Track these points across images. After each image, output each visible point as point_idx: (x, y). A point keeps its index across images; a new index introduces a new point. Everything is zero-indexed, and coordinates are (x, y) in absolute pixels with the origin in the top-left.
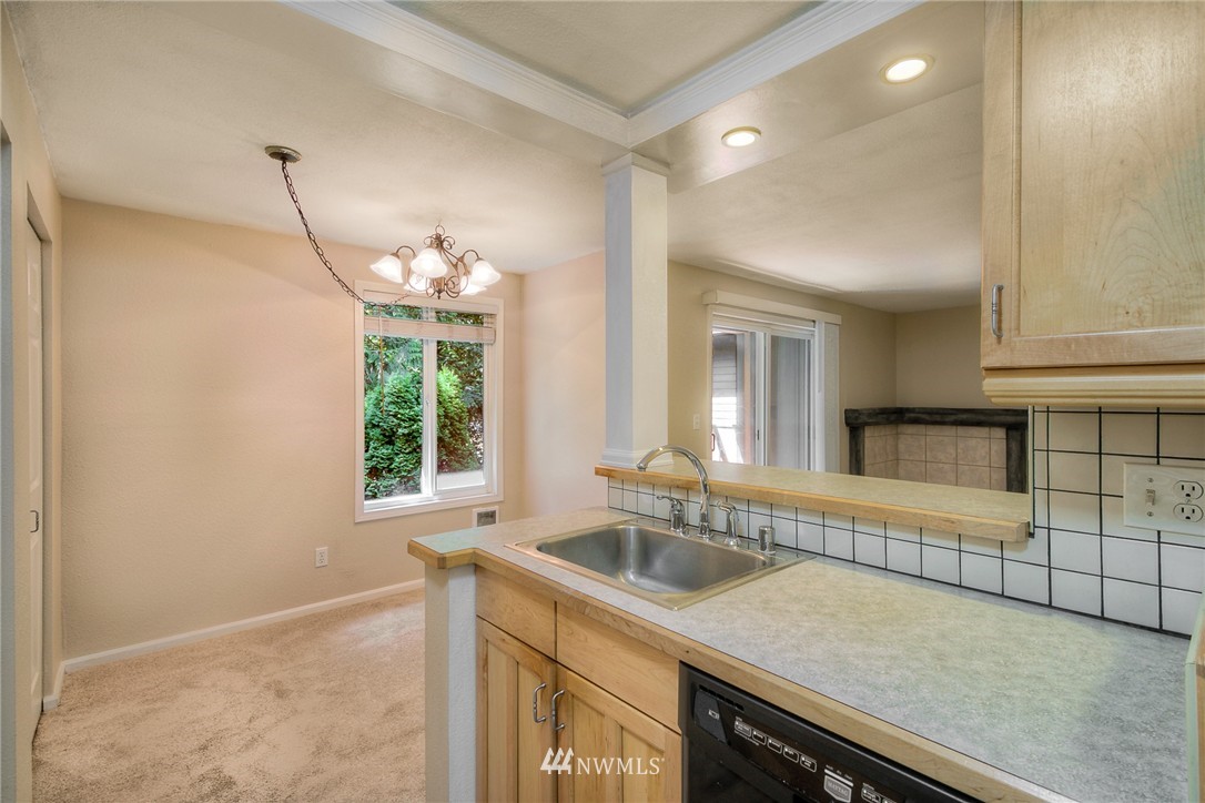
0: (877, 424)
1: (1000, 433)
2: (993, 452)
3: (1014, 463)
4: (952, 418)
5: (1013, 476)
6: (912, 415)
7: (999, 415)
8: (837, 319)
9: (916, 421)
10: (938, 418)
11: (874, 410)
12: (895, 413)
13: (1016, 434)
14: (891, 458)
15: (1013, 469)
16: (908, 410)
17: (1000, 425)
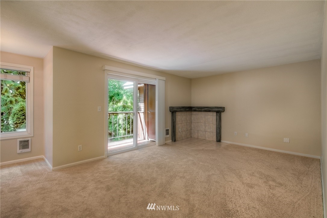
0: (181, 111)
1: (215, 114)
2: (213, 120)
3: (218, 122)
4: (203, 110)
5: (217, 126)
6: (194, 109)
7: (214, 108)
8: (164, 78)
9: (195, 111)
10: (200, 109)
11: (179, 107)
12: (188, 108)
13: (218, 114)
14: (188, 121)
15: (218, 124)
16: (193, 107)
17: (215, 111)
